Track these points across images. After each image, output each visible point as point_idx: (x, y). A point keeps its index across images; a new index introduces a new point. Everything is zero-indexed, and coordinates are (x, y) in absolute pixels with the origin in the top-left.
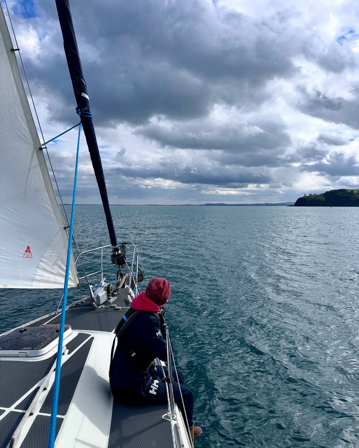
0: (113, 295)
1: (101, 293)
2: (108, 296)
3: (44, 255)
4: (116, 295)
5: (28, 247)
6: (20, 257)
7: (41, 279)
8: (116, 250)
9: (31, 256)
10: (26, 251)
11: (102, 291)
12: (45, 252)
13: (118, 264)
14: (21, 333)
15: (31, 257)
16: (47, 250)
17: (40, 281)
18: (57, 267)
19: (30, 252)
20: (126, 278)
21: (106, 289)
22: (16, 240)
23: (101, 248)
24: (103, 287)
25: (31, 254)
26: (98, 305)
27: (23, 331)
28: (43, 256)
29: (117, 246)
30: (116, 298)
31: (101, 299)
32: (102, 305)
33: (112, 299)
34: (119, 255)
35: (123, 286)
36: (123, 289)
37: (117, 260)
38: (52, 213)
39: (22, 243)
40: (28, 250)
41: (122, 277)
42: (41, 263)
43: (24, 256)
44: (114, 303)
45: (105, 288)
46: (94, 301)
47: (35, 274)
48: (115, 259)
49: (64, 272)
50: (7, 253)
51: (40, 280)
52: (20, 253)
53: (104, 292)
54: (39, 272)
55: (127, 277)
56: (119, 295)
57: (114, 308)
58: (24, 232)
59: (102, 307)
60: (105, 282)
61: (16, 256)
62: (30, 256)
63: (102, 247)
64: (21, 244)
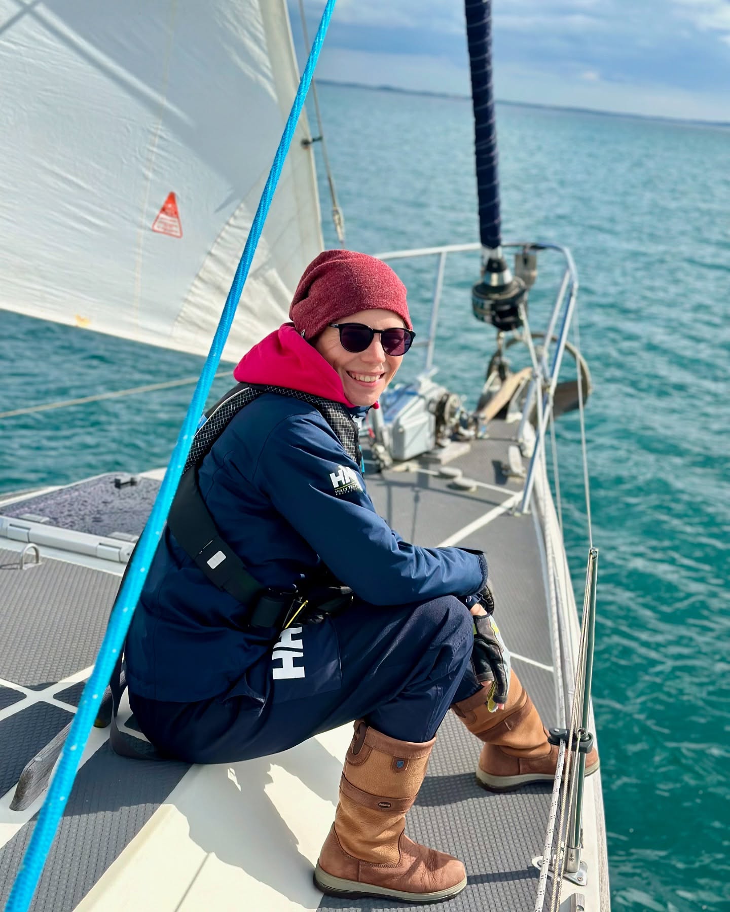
0: (456, 437)
1: (410, 417)
2: (437, 433)
3: (223, 234)
4: (467, 440)
5: (172, 198)
6: (141, 226)
7: (204, 321)
8: (494, 266)
9: (178, 229)
10: (164, 210)
11: (417, 413)
12: (228, 223)
13: (494, 323)
14: (116, 490)
15: (178, 234)
16: (235, 218)
17: (200, 327)
18: (265, 290)
19: (175, 214)
20: (519, 386)
21: (433, 407)
22: (133, 159)
23: (440, 254)
24: (422, 397)
25: (177, 224)
26: (397, 461)
27: (126, 483)
28: (216, 238)
29: (500, 253)
30: (464, 448)
31: (408, 439)
32: (409, 460)
33: (451, 451)
34: (502, 288)
35: (502, 414)
36: (498, 423)
37: (493, 307)
38: (265, 75)
39: (150, 175)
40: (170, 204)
41: (503, 378)
42: (209, 263)
43: (156, 228)
44: (455, 463)
45: (431, 401)
46: (382, 442)
47: (186, 300)
48: (487, 304)
49: (283, 308)
50: (101, 206)
51: (200, 324)
52: (141, 211)
53: (426, 419)
54: (199, 295)
55: (523, 383)
56: (478, 444)
57: (449, 482)
58: (161, 137)
59: (407, 470)
60: (434, 379)
61: (126, 219)
62: (174, 229)
63: (444, 249)
64: (146, 178)
